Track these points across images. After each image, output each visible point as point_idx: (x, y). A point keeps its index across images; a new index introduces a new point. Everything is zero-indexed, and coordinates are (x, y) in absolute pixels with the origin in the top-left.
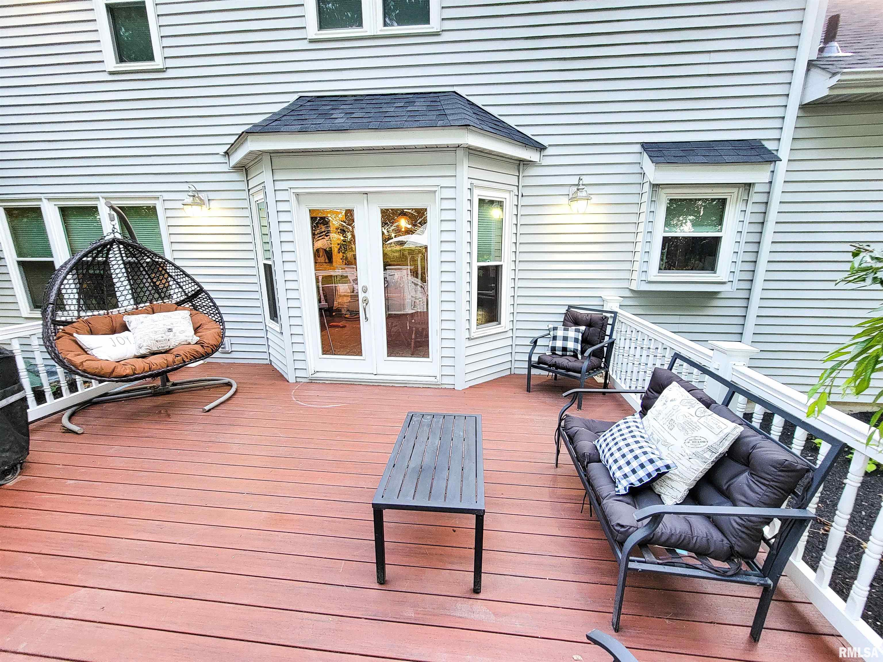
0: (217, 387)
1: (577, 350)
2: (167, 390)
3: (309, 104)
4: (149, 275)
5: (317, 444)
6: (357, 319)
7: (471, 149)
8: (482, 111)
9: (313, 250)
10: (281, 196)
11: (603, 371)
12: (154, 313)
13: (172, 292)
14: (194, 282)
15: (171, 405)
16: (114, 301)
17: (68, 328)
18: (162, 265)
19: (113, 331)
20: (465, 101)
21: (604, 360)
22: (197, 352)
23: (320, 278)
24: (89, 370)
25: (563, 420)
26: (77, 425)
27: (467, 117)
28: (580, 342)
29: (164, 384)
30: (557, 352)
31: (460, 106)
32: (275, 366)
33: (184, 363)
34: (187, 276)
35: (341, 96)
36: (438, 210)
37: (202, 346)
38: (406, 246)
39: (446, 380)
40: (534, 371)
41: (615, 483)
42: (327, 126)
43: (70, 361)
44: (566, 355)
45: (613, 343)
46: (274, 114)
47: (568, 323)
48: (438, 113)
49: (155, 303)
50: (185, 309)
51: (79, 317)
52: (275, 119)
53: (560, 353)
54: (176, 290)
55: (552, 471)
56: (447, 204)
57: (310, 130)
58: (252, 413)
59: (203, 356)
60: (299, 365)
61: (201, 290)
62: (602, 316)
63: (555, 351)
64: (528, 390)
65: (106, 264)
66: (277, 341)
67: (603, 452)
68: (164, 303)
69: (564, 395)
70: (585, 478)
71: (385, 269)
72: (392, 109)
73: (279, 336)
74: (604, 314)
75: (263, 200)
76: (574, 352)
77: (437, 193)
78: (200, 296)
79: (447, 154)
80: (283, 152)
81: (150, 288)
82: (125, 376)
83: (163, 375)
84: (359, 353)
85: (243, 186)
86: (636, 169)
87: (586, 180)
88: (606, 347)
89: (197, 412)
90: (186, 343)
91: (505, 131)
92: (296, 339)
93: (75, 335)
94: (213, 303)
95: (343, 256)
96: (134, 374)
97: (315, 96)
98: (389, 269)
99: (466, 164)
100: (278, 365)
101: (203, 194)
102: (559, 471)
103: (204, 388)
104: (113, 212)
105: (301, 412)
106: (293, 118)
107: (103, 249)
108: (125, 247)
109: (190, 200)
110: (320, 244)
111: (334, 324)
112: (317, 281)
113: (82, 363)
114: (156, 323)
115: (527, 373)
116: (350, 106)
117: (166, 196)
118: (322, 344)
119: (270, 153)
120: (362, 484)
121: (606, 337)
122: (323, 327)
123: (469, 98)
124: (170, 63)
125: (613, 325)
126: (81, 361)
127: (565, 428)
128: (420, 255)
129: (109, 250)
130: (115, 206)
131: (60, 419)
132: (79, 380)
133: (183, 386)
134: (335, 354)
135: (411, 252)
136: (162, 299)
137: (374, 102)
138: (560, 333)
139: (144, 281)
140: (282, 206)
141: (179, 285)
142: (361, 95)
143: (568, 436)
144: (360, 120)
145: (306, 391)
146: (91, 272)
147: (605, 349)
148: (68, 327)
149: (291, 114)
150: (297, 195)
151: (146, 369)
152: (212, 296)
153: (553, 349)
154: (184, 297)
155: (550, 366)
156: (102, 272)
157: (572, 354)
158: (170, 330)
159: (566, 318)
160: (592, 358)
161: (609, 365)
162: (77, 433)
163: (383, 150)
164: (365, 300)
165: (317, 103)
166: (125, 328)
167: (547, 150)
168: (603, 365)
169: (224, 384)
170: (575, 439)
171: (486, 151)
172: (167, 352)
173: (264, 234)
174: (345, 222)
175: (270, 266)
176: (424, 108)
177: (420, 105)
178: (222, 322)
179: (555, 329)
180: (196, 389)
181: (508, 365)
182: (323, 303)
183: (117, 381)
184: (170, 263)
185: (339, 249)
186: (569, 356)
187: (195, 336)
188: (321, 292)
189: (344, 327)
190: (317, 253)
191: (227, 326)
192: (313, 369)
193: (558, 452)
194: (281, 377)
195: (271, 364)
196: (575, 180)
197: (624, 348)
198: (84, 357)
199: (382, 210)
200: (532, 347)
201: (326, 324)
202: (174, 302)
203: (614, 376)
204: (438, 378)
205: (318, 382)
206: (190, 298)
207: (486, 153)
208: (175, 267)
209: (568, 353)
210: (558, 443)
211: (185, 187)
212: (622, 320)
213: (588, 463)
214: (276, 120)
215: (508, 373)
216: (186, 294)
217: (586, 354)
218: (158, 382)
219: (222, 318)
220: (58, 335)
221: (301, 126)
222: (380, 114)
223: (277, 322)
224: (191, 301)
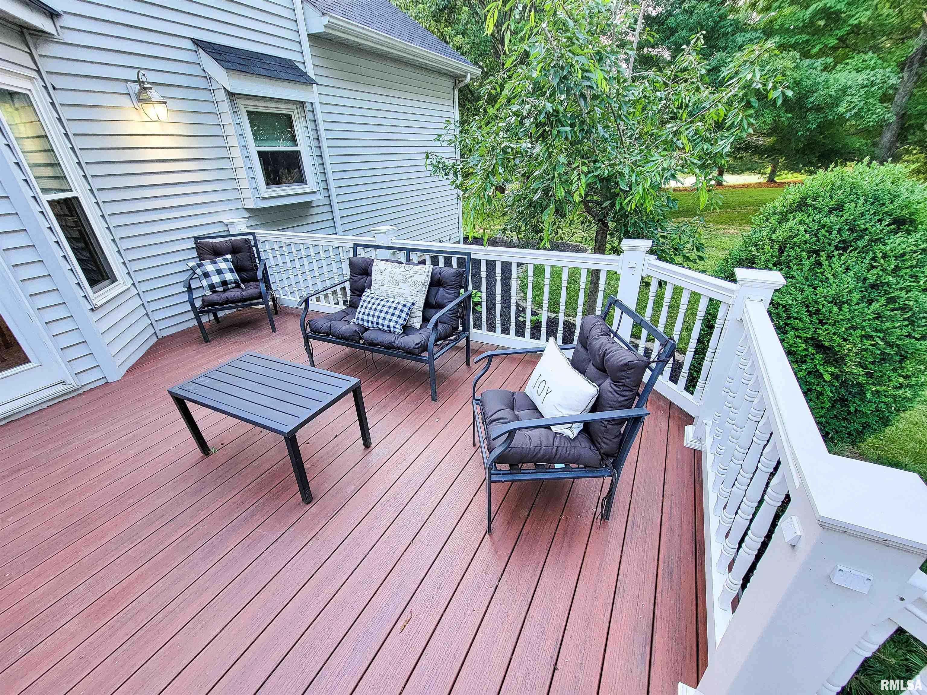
1: (237, 280)
25: (307, 326)
28: (234, 271)
40: (203, 318)
41: (391, 331)
44: (228, 289)
47: (209, 256)
53: (221, 289)
62: (239, 240)
63: (215, 288)
64: (207, 340)
67: (368, 321)
76: (235, 282)
115: (196, 324)
125: (256, 246)
127: (314, 331)
138: (209, 268)
143: (323, 333)
153: (212, 287)
157: (234, 285)
159: (200, 251)
167: (63, 19)
179: (200, 265)
181: (151, 330)
186: (232, 288)
200: (188, 293)
204: (70, 382)
209: (230, 286)
213: (359, 336)
215: (155, 339)
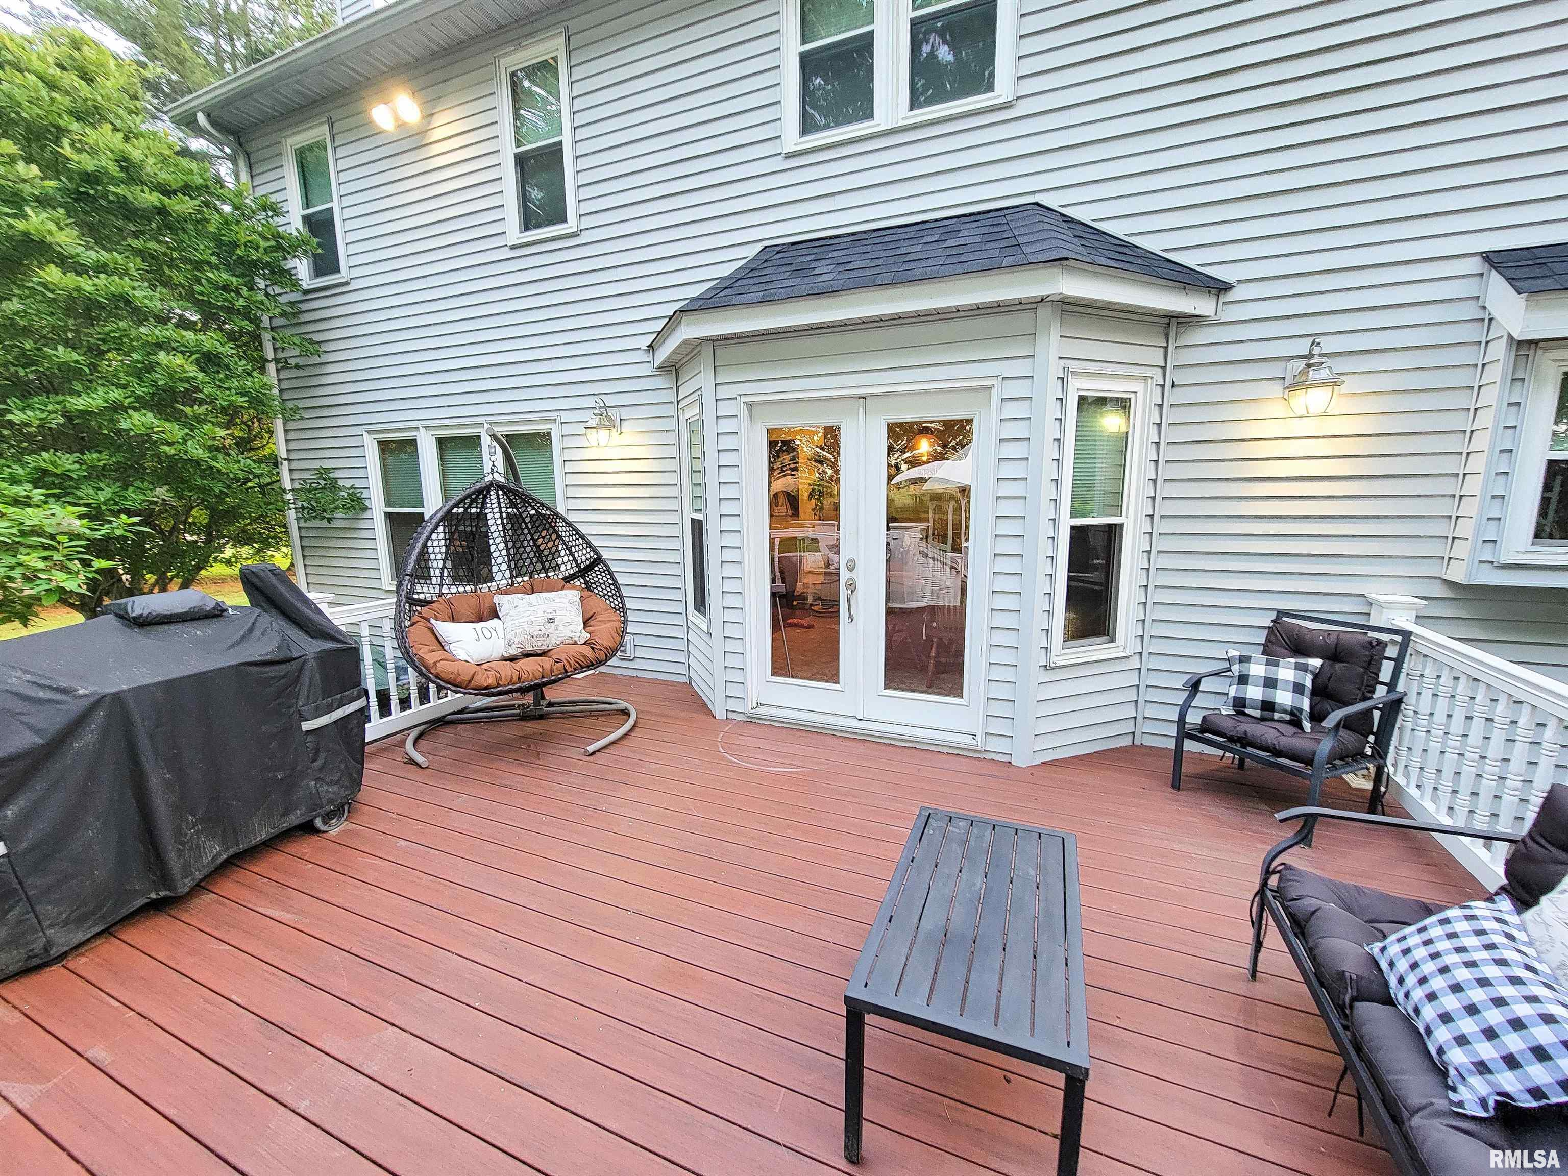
0: (609, 715)
1: (1301, 710)
2: (541, 713)
3: (780, 256)
4: (532, 536)
5: (753, 838)
6: (835, 614)
7: (1069, 304)
8: (1093, 231)
9: (769, 495)
10: (725, 409)
11: (1371, 766)
12: (533, 593)
13: (560, 561)
14: (590, 547)
15: (544, 738)
16: (484, 572)
17: (425, 611)
18: (550, 520)
19: (480, 619)
20: (1056, 218)
21: (1371, 738)
22: (585, 657)
23: (777, 542)
24: (443, 675)
25: (1274, 872)
26: (422, 753)
27: (1062, 244)
28: (1307, 692)
29: (536, 703)
30: (1247, 711)
31: (1049, 227)
32: (697, 689)
33: (566, 675)
34: (582, 537)
35: (831, 238)
36: (994, 421)
37: (593, 648)
38: (927, 487)
39: (995, 745)
40: (1189, 745)
41: (1444, 1074)
42: (804, 290)
43: (421, 659)
44: (1272, 720)
45: (1399, 701)
46: (723, 279)
47: (1278, 649)
48: (1003, 244)
49: (536, 576)
50: (574, 588)
51: (441, 594)
52: (724, 286)
53: (1257, 713)
54: (566, 559)
55: (1243, 987)
56: (1012, 410)
57: (776, 298)
58: (654, 766)
59: (593, 665)
60: (733, 691)
61: (598, 560)
62: (1364, 637)
63: (1244, 707)
64: (1176, 785)
65: (481, 517)
66: (703, 646)
67: (1401, 981)
68: (549, 577)
69: (1279, 816)
70: (1345, 1036)
71: (888, 529)
72: (919, 248)
73: (706, 638)
74: (1371, 634)
75: (698, 417)
76: (1292, 713)
77: (994, 391)
78: (596, 568)
79: (1021, 315)
80: (733, 338)
81: (532, 555)
82: (486, 688)
83: (537, 689)
84: (833, 676)
85: (670, 396)
86: (1470, 311)
87: (1329, 345)
88: (1378, 709)
89: (576, 753)
90: (570, 642)
91: (1140, 261)
92: (731, 646)
93: (432, 621)
94: (613, 580)
95: (817, 505)
96: (499, 685)
97: (788, 244)
98: (895, 528)
99: (1055, 332)
100: (700, 687)
101: (614, 412)
102: (1259, 989)
103: (590, 714)
104: (495, 443)
105: (731, 774)
106: (751, 281)
107: (477, 496)
108: (505, 493)
109: (594, 422)
110: (781, 484)
111: (794, 621)
112: (772, 549)
113: (435, 663)
114: (533, 608)
115: (1174, 747)
116: (844, 252)
117: (565, 416)
118: (773, 656)
119: (713, 341)
120: (825, 933)
121: (1379, 687)
122: (775, 626)
123: (1063, 211)
124: (587, 222)
125: (1399, 662)
126: (435, 660)
127: (1279, 892)
128: (952, 504)
129: (485, 497)
130: (499, 435)
131: (403, 742)
132: (432, 688)
133: (563, 708)
134: (793, 677)
135: (936, 497)
136: (546, 571)
137: (887, 239)
138: (1257, 669)
139: (526, 543)
140: (726, 426)
141: (570, 551)
142: (865, 232)
143: (1291, 916)
144: (861, 273)
145: (740, 737)
146: (461, 528)
147: (1377, 714)
148: (425, 608)
149: (750, 275)
150: (750, 405)
151: (514, 679)
152: (613, 569)
153: (1240, 704)
154: (575, 569)
155: (1231, 739)
156: (474, 529)
157: (1287, 717)
158: (551, 620)
159: (1273, 638)
160: (1342, 732)
161: (1386, 753)
162: (420, 767)
163: (899, 320)
164: (850, 585)
165: (791, 254)
166: (495, 614)
167: (1234, 291)
168: (1369, 751)
169: (618, 710)
170: (1314, 926)
171: (1098, 305)
172: (544, 654)
173: (695, 471)
174: (823, 449)
175: (700, 522)
176: (977, 239)
177: (969, 234)
178: (623, 610)
179: (1245, 659)
180: (578, 714)
181: (1129, 727)
182: (779, 583)
183: (476, 695)
184: (561, 518)
185: (810, 494)
186: (1278, 721)
187: (583, 631)
188: (777, 565)
189: (811, 627)
190: (774, 500)
191: (631, 616)
192: (755, 699)
193: (1258, 945)
194: (704, 708)
195: (690, 683)
196: (1302, 347)
197: (1432, 714)
198: (439, 655)
199: (888, 425)
200: (1187, 693)
201: (782, 623)
202: (561, 576)
203: (1400, 779)
204: (978, 738)
205: (761, 722)
206: (583, 572)
207: (1098, 308)
208: (566, 523)
209: (1277, 716)
210: (1258, 924)
211: (590, 402)
212: (1425, 651)
213: (1354, 999)
214: (726, 288)
215: (1126, 742)
216: (578, 566)
217: (1329, 722)
218: (529, 699)
219: (623, 603)
220: (413, 620)
221: (762, 293)
222: (896, 259)
223: (704, 615)
224: (583, 577)
